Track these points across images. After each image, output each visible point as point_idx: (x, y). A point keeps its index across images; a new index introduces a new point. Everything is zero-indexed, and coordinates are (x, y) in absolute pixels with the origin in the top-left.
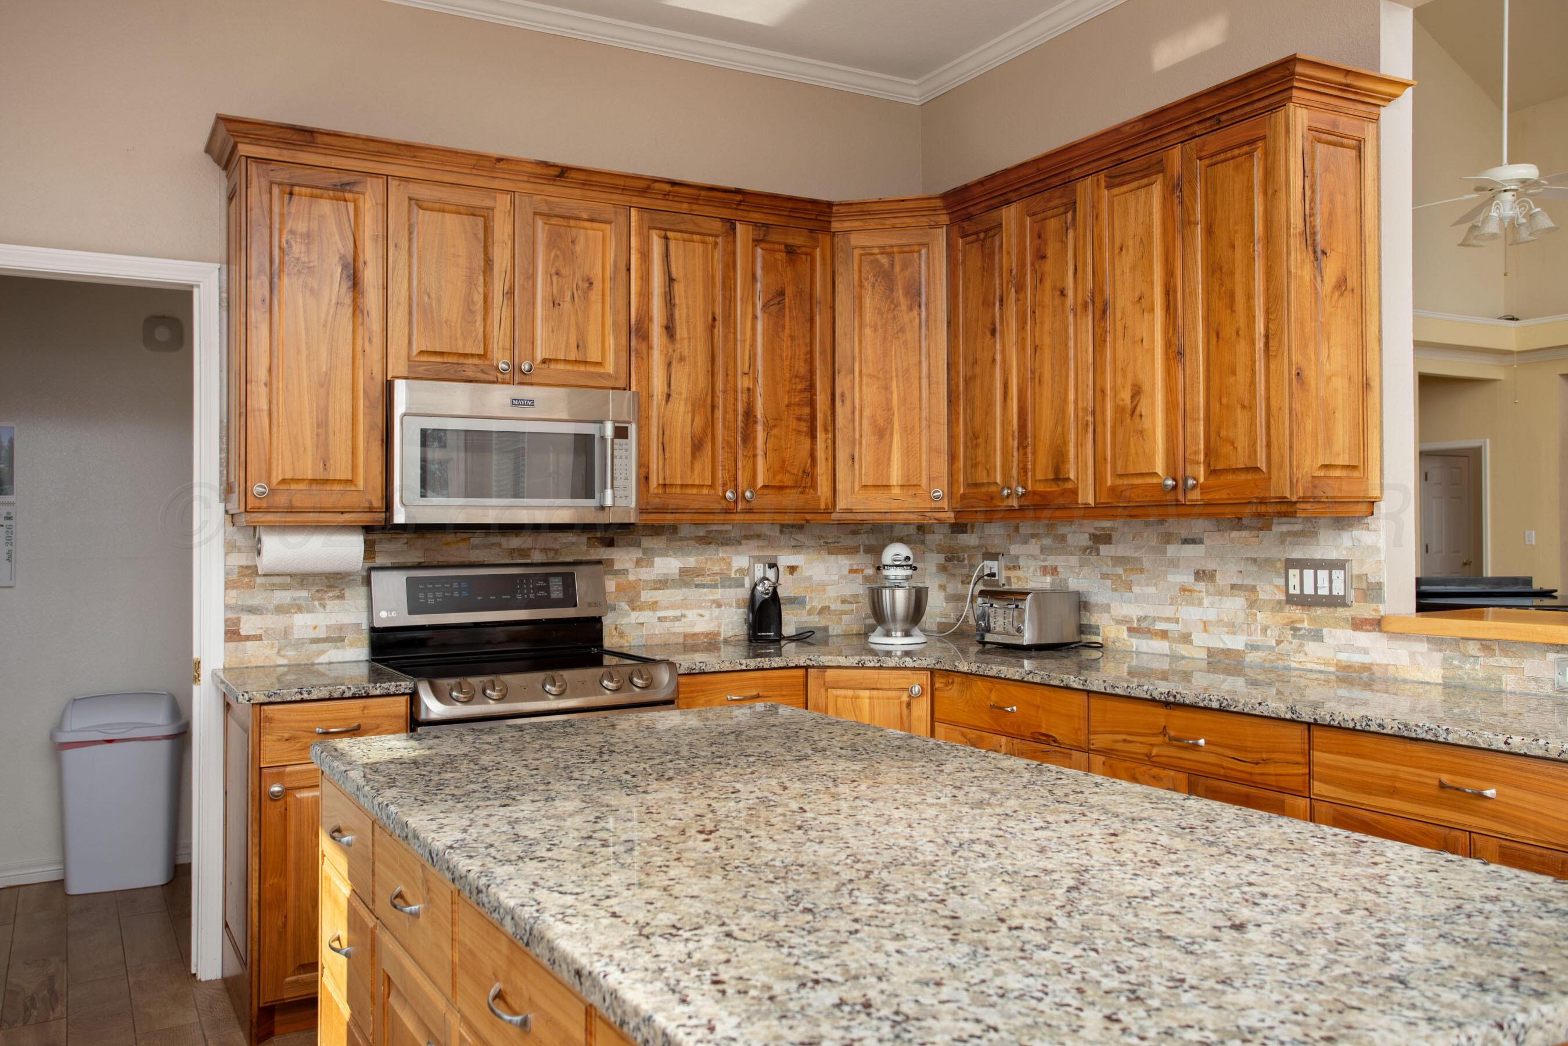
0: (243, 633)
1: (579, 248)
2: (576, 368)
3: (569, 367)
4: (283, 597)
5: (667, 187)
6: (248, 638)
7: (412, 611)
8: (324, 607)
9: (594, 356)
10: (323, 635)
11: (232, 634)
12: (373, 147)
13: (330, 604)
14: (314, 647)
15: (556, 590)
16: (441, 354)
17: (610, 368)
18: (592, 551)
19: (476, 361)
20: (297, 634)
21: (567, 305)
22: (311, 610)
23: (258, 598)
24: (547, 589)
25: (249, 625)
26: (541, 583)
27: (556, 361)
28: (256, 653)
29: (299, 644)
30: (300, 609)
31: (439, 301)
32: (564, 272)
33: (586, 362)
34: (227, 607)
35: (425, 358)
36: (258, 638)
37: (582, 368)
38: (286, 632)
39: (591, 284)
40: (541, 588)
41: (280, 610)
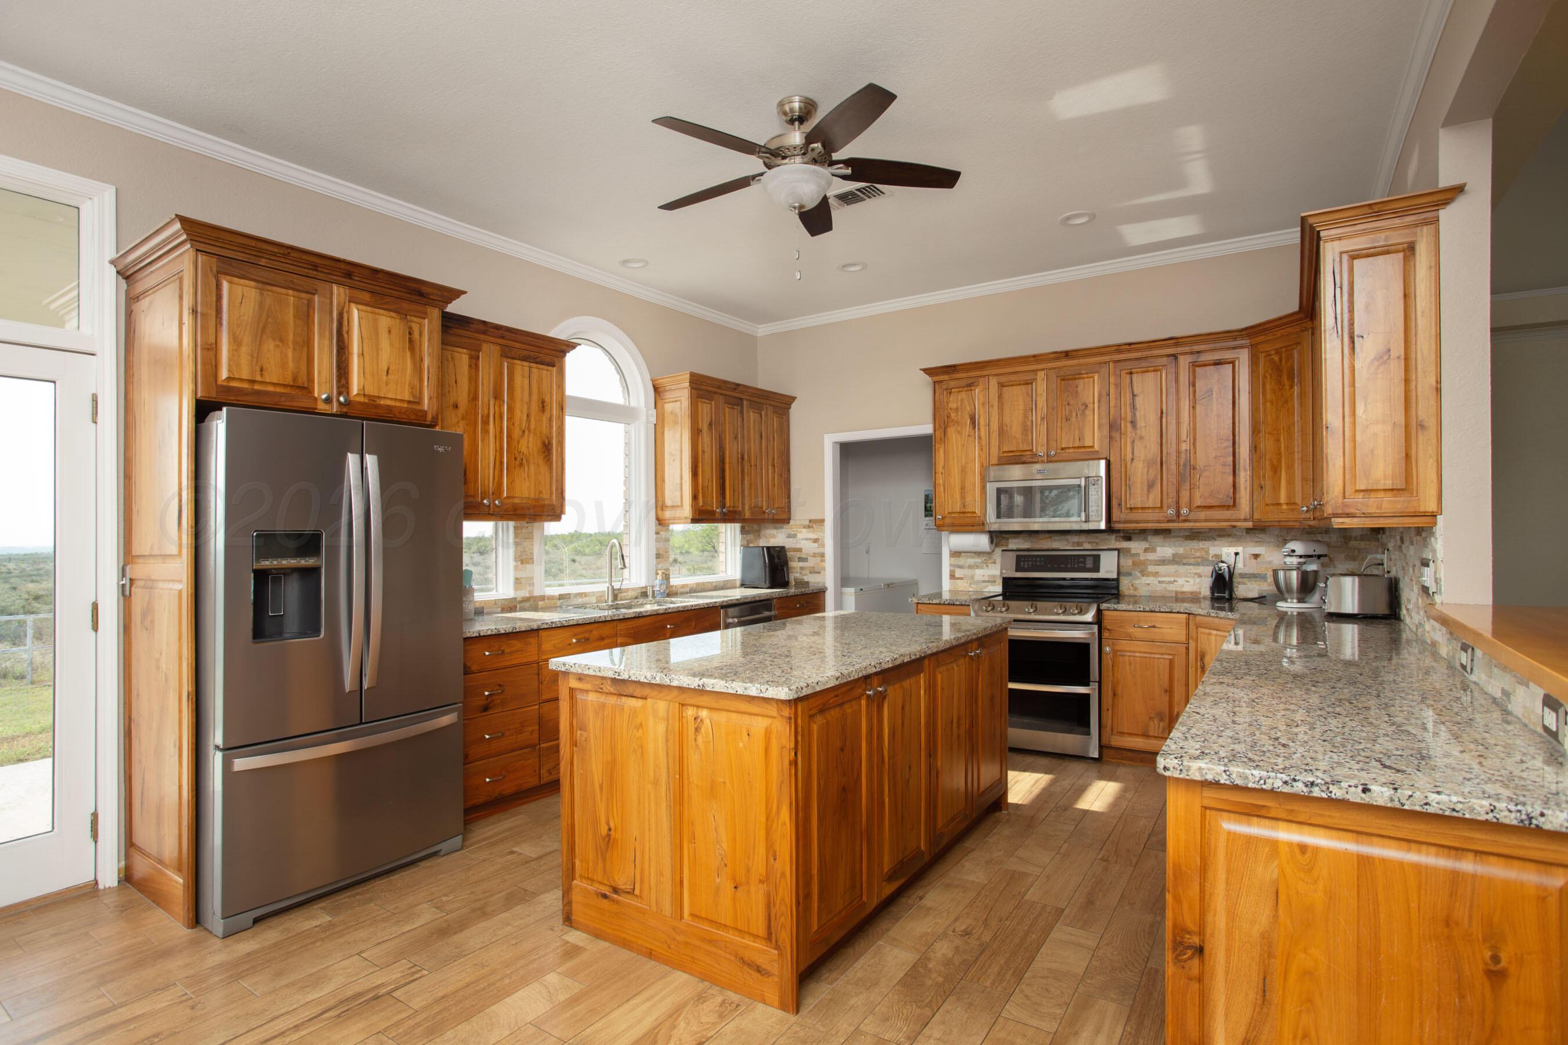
0: (957, 576)
1: (1079, 389)
2: (1080, 450)
3: (1076, 450)
4: (971, 561)
5: (1127, 347)
6: (958, 578)
7: (1017, 570)
8: (987, 566)
9: (1088, 443)
10: (987, 579)
11: (952, 576)
12: (979, 365)
13: (990, 565)
14: (984, 584)
15: (1089, 564)
16: (1013, 451)
17: (1096, 448)
18: (1118, 543)
19: (1029, 453)
20: (977, 578)
21: (1073, 419)
22: (982, 568)
23: (961, 561)
24: (1084, 563)
25: (959, 573)
26: (1081, 560)
27: (1068, 448)
28: (962, 585)
29: (978, 582)
30: (978, 567)
31: (1011, 427)
32: (1072, 402)
33: (1084, 447)
34: (951, 565)
35: (1006, 455)
36: (961, 579)
37: (1083, 450)
38: (972, 577)
39: (1087, 406)
40: (1082, 562)
41: (970, 567)
